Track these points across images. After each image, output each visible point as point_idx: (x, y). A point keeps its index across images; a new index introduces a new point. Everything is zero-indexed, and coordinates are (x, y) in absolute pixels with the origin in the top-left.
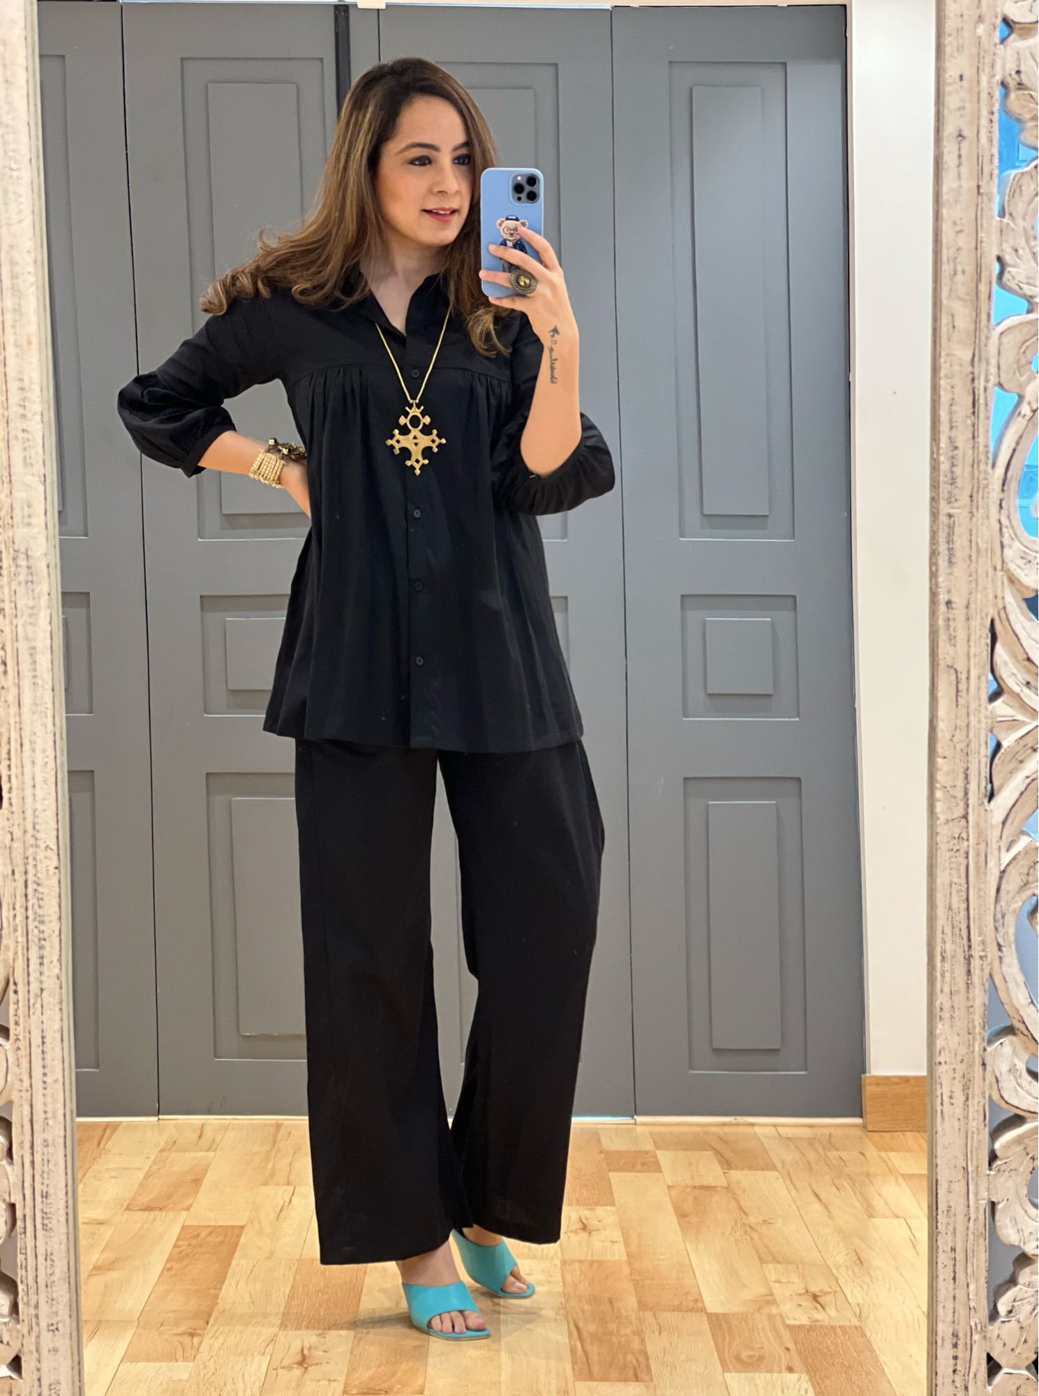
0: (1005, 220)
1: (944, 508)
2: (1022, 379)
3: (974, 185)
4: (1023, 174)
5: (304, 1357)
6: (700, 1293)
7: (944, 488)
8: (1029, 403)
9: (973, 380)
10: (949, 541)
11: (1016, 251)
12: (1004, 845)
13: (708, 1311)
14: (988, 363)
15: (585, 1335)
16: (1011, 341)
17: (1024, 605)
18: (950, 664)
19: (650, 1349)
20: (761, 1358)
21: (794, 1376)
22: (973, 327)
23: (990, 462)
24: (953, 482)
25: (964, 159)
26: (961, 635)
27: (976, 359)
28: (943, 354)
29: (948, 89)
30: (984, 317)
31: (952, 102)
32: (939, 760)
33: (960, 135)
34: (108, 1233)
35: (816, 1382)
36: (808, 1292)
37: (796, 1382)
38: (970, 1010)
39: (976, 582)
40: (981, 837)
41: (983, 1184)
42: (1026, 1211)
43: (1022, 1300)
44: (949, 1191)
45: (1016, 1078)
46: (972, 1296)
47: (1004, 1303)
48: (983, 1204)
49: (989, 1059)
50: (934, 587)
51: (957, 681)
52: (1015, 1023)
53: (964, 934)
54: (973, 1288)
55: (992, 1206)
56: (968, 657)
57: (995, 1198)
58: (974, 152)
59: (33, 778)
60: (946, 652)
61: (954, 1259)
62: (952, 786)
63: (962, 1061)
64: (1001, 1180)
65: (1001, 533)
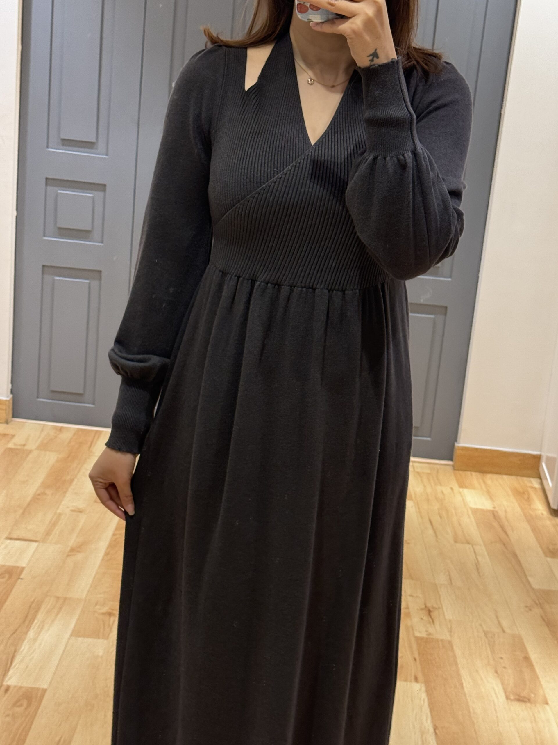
20: (402, 667)
21: (418, 686)
34: (83, 519)
35: (429, 693)
36: (426, 607)
37: (419, 692)
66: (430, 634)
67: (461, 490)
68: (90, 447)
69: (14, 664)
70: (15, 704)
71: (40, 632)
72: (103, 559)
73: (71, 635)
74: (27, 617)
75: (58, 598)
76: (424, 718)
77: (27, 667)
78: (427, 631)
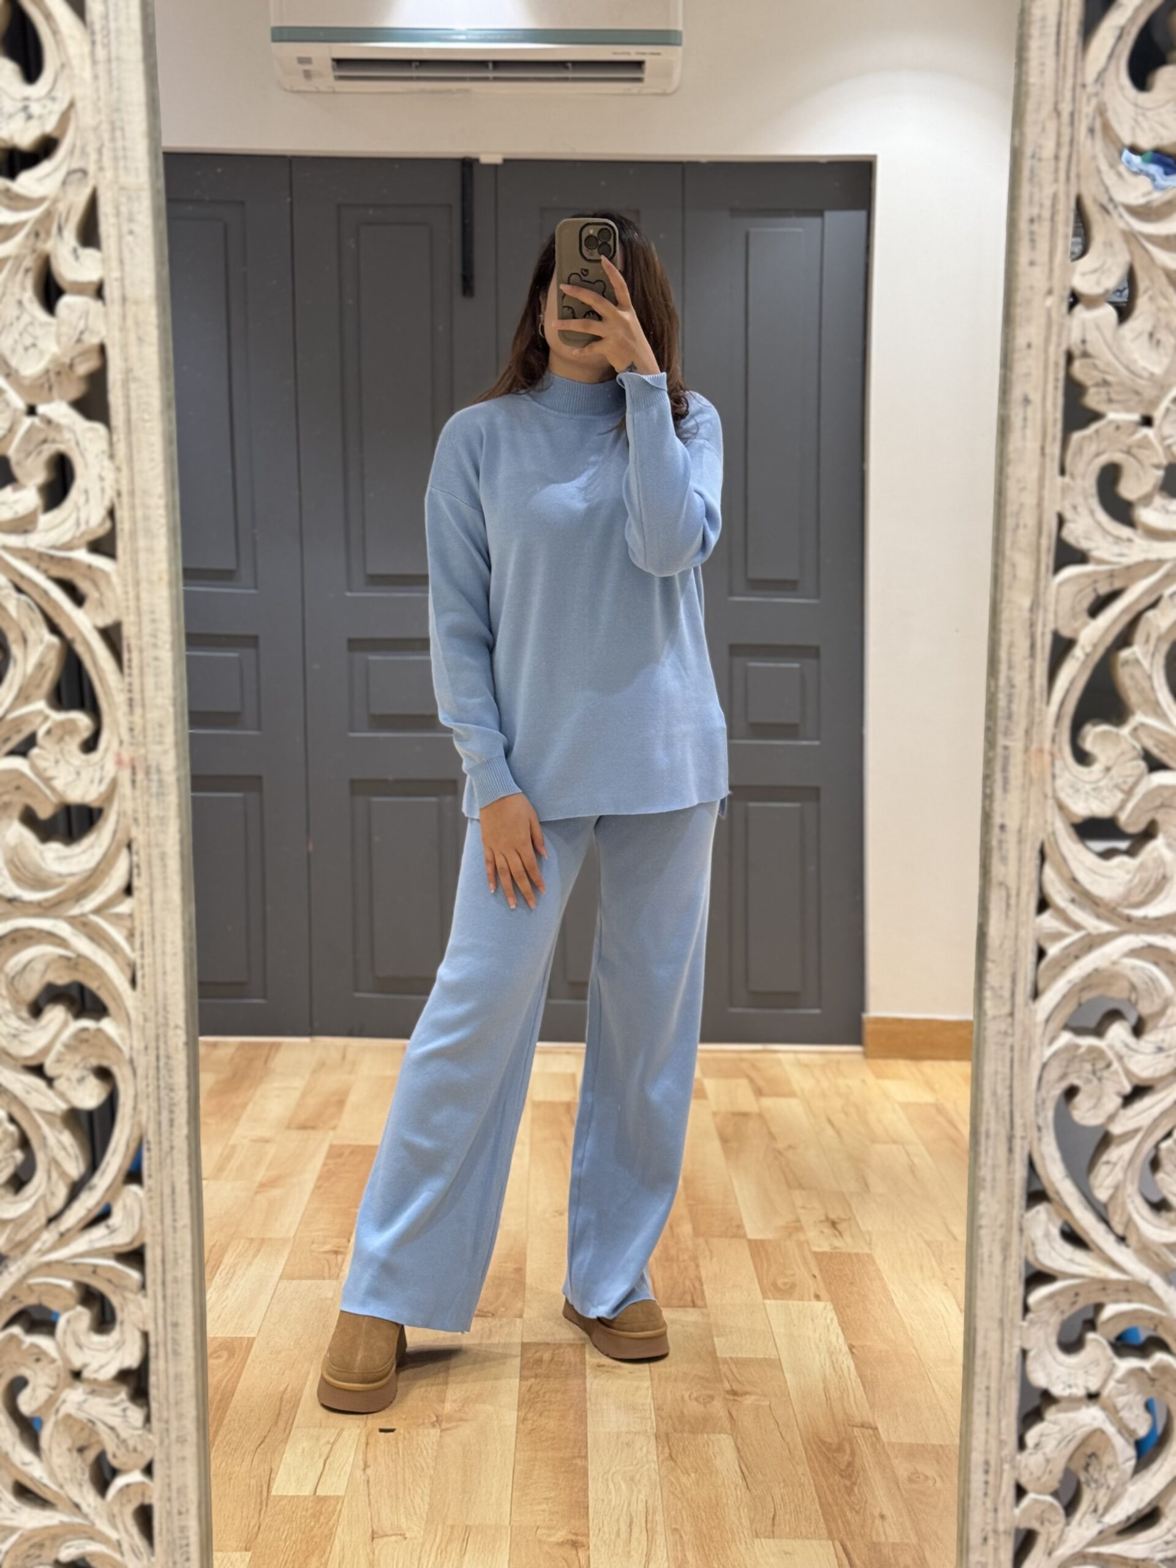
0: (1067, 479)
1: (1001, 741)
2: (1077, 625)
3: (1037, 447)
4: (1084, 438)
6: (741, 1220)
7: (1001, 723)
8: (1083, 648)
9: (1032, 625)
10: (1005, 769)
11: (1075, 508)
12: (1046, 1040)
13: (750, 1236)
14: (1046, 610)
16: (1069, 591)
17: (1071, 830)
18: (1001, 878)
19: (704, 1274)
20: (793, 1286)
21: (821, 1304)
22: (1031, 577)
23: (1045, 699)
24: (1010, 717)
25: (1030, 423)
26: (1012, 855)
27: (1035, 607)
28: (1005, 599)
29: (1017, 356)
30: (1043, 567)
31: (1020, 368)
32: (989, 965)
33: (1027, 401)
34: (272, 1150)
35: (839, 1310)
36: (827, 1218)
37: (824, 1311)
38: (1010, 1182)
39: (1028, 809)
40: (1027, 1033)
41: (1017, 1334)
42: (1054, 1358)
43: (1048, 1435)
44: (986, 1338)
45: (1050, 1242)
46: (1003, 1430)
47: (1031, 1437)
48: (1016, 1351)
49: (1025, 1225)
50: (987, 809)
51: (1008, 897)
52: (1051, 1193)
53: (1007, 1116)
54: (1004, 1423)
55: (1024, 1353)
56: (1019, 875)
57: (1027, 1346)
58: (1039, 416)
59: (164, 966)
60: (998, 870)
61: (988, 1397)
62: (1001, 988)
63: (1001, 1226)
64: (1034, 1330)
65: (1053, 764)
66: (836, 1248)
67: (882, 1082)
68: (266, 1062)
71: (231, 1279)
72: (313, 1193)
73: (281, 1278)
75: (252, 1239)
76: (834, 1340)
77: (219, 1317)
78: (831, 1245)
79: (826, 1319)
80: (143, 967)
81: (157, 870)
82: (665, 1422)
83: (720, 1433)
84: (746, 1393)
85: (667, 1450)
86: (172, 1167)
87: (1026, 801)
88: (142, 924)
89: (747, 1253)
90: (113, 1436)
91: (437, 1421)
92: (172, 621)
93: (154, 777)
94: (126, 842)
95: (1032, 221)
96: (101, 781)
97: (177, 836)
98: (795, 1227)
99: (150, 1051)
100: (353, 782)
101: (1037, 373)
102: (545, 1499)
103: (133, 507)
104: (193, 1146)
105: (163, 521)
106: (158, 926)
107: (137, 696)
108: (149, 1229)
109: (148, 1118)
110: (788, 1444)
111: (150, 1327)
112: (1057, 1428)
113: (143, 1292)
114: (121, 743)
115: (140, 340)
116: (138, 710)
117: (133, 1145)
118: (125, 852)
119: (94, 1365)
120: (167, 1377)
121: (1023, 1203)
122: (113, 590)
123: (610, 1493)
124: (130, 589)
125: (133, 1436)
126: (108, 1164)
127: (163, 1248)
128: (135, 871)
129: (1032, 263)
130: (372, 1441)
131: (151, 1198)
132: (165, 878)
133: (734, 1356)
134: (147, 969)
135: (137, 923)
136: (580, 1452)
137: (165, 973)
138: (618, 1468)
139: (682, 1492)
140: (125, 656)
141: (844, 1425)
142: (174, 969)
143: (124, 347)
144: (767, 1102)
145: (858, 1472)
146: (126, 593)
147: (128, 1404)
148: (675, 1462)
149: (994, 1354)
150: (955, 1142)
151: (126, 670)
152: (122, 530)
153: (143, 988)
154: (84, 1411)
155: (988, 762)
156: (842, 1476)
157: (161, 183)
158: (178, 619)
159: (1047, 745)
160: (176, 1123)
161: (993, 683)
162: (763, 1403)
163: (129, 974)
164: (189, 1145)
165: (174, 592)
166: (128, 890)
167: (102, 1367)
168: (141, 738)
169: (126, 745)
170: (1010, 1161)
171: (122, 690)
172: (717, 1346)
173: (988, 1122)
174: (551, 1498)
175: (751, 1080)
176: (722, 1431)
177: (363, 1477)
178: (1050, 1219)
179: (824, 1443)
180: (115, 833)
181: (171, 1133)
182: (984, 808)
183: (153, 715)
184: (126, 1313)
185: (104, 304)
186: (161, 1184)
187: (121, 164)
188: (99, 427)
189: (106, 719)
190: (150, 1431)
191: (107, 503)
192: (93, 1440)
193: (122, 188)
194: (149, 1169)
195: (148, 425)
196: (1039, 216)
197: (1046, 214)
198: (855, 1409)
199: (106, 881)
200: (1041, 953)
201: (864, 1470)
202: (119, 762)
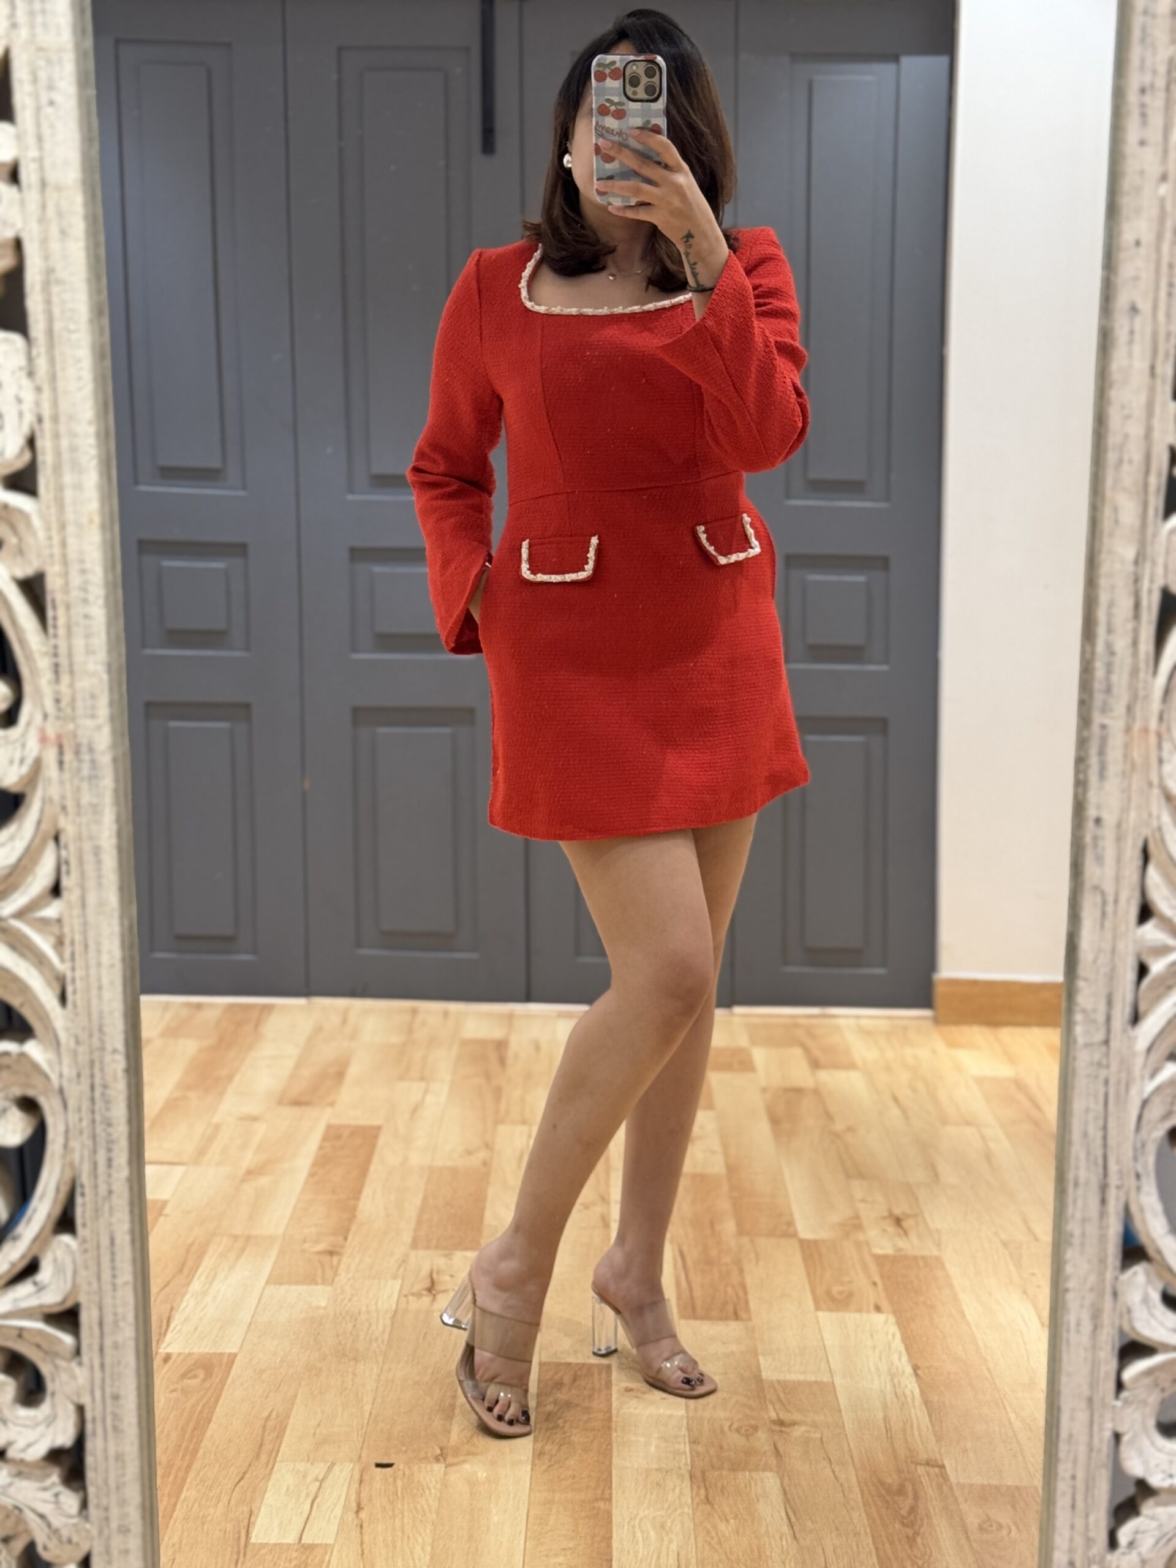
1: (1098, 719)
3: (1146, 365)
5: (433, 1282)
6: (791, 1215)
7: (1098, 698)
9: (1137, 580)
10: (1102, 752)
12: (1147, 1074)
13: (802, 1235)
14: (1154, 563)
15: (689, 1262)
18: (1096, 883)
19: (749, 1281)
20: (850, 1295)
21: (881, 1318)
22: (1137, 523)
23: (1151, 669)
24: (1108, 690)
25: (1137, 337)
26: (1110, 854)
27: (1141, 559)
28: (1105, 548)
29: (1123, 255)
30: (1151, 512)
31: (1127, 269)
32: (1081, 984)
33: (1134, 310)
34: (260, 1130)
35: (902, 1324)
36: (891, 1215)
37: (884, 1325)
38: (1103, 1238)
39: (1129, 799)
40: (1125, 1065)
41: (1108, 1415)
42: (1153, 1443)
43: (1144, 1532)
44: (1072, 1419)
45: (1148, 1308)
46: (1091, 1526)
47: (1124, 1534)
48: (1108, 1434)
49: (1120, 1288)
50: (1080, 797)
51: (1104, 903)
52: (1151, 1251)
53: (1100, 1161)
54: (1092, 1518)
55: (1117, 1437)
56: (1118, 879)
57: (1120, 1429)
58: (1148, 330)
59: (99, 980)
60: (1091, 870)
61: (1074, 1487)
62: (1095, 1011)
63: (1092, 1289)
64: (1129, 1411)
65: (1160, 747)
66: (900, 1250)
67: (954, 1052)
68: (256, 1027)
69: (172, 1326)
70: (184, 1376)
71: (211, 1282)
72: (306, 1182)
73: (268, 1283)
74: (184, 1264)
75: (235, 1238)
76: (895, 1357)
77: (196, 1328)
78: (894, 1246)
79: (887, 1333)
80: (73, 980)
81: (90, 868)
82: (702, 1458)
83: (764, 1470)
84: (794, 1424)
85: (702, 1492)
86: (111, 1213)
87: (1127, 791)
88: (72, 931)
89: (798, 1258)
90: (44, 1526)
91: (442, 1455)
92: (106, 571)
93: (86, 757)
94: (53, 833)
95: (1143, 91)
96: (22, 761)
97: (114, 827)
98: (854, 1225)
99: (83, 1079)
100: (356, 711)
101: (1146, 276)
102: (564, 1549)
103: (56, 436)
104: (136, 1188)
105: (93, 452)
106: (91, 934)
107: (63, 661)
108: (84, 1287)
109: (82, 1157)
110: (842, 1485)
111: (86, 1400)
112: (1154, 1524)
113: (77, 1360)
114: (45, 716)
115: (63, 232)
116: (65, 679)
117: (65, 1189)
118: (51, 847)
119: (21, 1443)
120: (106, 1458)
121: (1118, 1263)
122: (34, 534)
123: (637, 1542)
124: (55, 534)
125: (66, 1525)
126: (35, 1210)
127: (101, 1309)
128: (64, 868)
129: (1142, 143)
130: (366, 1477)
131: (86, 1251)
132: (99, 877)
133: (781, 1377)
134: (79, 984)
135: (66, 930)
136: (603, 1493)
137: (100, 988)
138: (647, 1512)
139: (720, 1543)
140: (50, 613)
141: (906, 1462)
142: (112, 983)
143: (44, 241)
144: (824, 1076)
145: (922, 1520)
146: (50, 538)
147: (61, 1488)
148: (712, 1505)
149: (1083, 1438)
150: (1036, 1124)
151: (51, 631)
152: (44, 462)
153: (75, 1006)
154: (9, 1497)
155: (1082, 743)
156: (903, 1524)
157: (89, 43)
158: (114, 567)
159: (1153, 724)
160: (115, 1163)
161: (1088, 648)
162: (812, 1435)
163: (58, 990)
164: (131, 1189)
165: (108, 536)
166: (56, 890)
167: (29, 1445)
168: (69, 711)
169: (51, 719)
170: (1103, 1214)
171: (46, 654)
172: (762, 1367)
173: (1077, 1168)
174: (570, 1548)
175: (807, 1050)
176: (766, 1468)
177: (356, 1522)
178: (1149, 1281)
179: (882, 1483)
180: (39, 823)
181: (109, 1175)
182: (1076, 796)
183: (84, 684)
184: (57, 1383)
185: (20, 189)
186: (98, 1235)
187: (39, 19)
188: (16, 338)
189: (27, 688)
190: (87, 1518)
191: (25, 430)
192: (21, 1528)
193: (40, 49)
194: (83, 1216)
195: (74, 336)
196: (1152, 86)
197: (1161, 83)
198: (918, 1440)
199: (30, 879)
200: (1143, 970)
201: (928, 1516)
202: (43, 740)
